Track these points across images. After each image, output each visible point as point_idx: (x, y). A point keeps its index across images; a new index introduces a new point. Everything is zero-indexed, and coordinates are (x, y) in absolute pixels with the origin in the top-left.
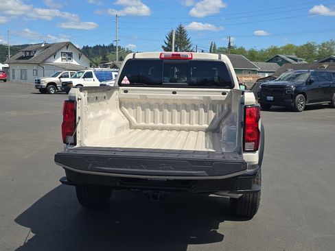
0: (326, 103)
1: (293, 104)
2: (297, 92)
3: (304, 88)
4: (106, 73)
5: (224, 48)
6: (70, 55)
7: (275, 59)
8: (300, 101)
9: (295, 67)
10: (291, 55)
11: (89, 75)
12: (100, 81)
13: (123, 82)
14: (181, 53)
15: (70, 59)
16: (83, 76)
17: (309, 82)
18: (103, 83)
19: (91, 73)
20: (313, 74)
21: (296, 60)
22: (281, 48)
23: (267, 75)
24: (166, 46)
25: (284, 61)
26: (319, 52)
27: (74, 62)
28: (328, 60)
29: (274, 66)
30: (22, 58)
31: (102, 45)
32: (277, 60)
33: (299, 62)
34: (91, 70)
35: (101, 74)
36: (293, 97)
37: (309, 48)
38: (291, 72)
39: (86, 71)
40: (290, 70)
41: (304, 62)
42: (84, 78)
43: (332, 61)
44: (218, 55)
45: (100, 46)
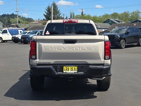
0: (135, 44)
1: (119, 45)
2: (121, 39)
3: (125, 36)
4: (15, 30)
5: (79, 15)
7: (108, 21)
8: (123, 43)
9: (119, 25)
10: (116, 18)
11: (5, 32)
12: (12, 35)
13: (46, 33)
14: (72, 20)
16: (2, 32)
17: (127, 33)
18: (14, 36)
19: (6, 30)
20: (129, 29)
21: (119, 22)
22: (110, 15)
23: (103, 30)
24: (46, 14)
25: (113, 22)
26: (131, 17)
28: (136, 21)
29: (107, 25)
31: (7, 14)
32: (109, 21)
33: (120, 23)
34: (6, 29)
35: (12, 31)
36: (119, 41)
37: (126, 15)
38: (117, 28)
39: (3, 29)
40: (116, 27)
41: (123, 23)
42: (2, 33)
43: (138, 22)
44: (89, 21)
45: (6, 15)
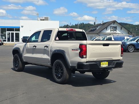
6: (116, 28)
15: (115, 30)
27: (118, 32)
30: (92, 31)
